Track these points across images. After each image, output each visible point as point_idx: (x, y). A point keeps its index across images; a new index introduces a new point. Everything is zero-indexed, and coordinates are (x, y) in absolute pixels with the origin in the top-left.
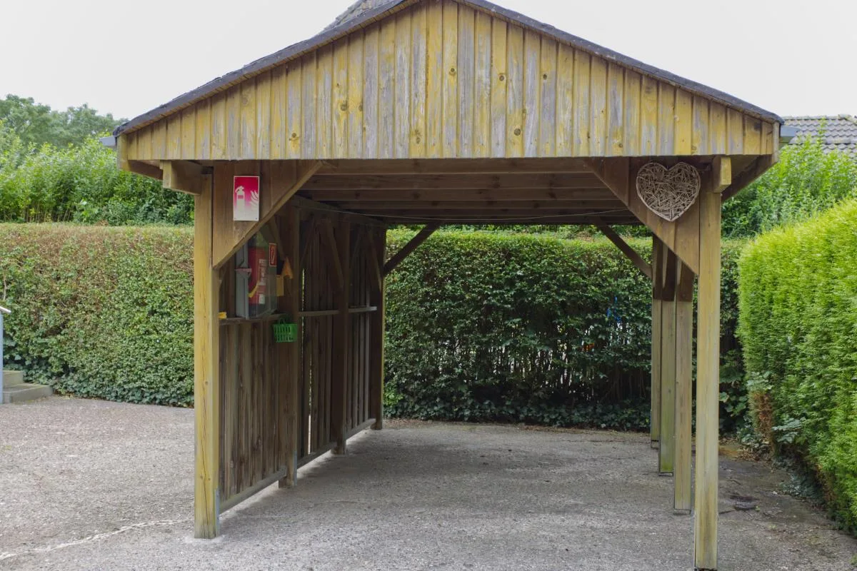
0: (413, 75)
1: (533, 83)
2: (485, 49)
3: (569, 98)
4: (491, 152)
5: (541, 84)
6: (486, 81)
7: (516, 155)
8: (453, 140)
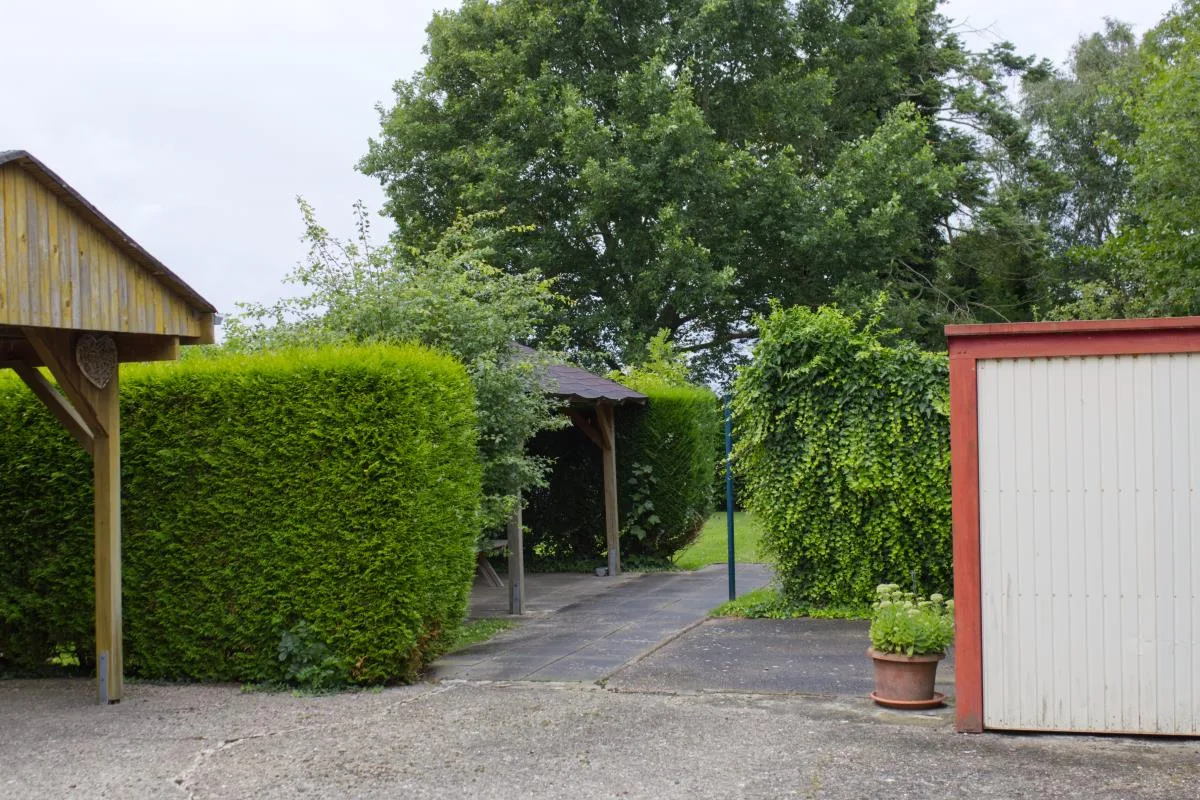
1: (75, 258)
2: (44, 221)
3: (97, 275)
4: (52, 322)
5: (80, 261)
6: (45, 250)
7: (68, 326)
8: (27, 309)
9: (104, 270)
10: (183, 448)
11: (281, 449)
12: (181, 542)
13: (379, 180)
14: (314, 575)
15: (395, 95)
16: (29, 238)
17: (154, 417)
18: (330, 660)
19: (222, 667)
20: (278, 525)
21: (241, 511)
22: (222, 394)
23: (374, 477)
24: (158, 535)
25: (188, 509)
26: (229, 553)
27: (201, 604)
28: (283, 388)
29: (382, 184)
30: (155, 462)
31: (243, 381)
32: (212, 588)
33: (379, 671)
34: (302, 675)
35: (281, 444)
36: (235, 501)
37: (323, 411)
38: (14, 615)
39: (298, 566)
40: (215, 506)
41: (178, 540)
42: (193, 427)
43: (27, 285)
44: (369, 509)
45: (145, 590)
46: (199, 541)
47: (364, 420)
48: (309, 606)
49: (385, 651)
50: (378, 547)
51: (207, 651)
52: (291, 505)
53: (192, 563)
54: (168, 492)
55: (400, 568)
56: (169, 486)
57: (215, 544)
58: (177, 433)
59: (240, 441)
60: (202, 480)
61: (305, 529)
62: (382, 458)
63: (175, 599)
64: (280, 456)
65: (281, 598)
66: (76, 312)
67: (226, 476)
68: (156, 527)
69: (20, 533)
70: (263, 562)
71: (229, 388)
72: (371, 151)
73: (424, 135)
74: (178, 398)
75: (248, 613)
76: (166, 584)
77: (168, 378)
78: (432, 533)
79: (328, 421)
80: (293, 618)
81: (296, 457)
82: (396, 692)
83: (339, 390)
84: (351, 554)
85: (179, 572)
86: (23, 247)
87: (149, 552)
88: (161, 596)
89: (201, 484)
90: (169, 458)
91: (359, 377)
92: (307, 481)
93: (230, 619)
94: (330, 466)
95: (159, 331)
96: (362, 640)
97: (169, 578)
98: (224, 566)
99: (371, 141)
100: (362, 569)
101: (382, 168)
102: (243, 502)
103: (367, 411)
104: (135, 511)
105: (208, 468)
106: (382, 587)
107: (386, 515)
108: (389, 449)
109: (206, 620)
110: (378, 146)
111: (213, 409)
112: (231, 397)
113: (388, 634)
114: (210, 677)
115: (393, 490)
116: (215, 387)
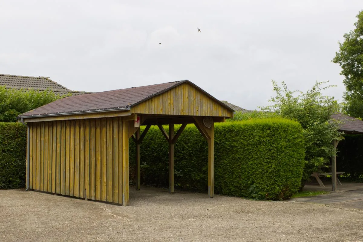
0: (181, 98)
1: (199, 101)
2: (192, 94)
3: (205, 104)
4: (194, 114)
5: (201, 101)
6: (192, 100)
7: (197, 115)
8: (188, 112)
9: (206, 104)
10: (231, 142)
11: (250, 143)
12: (231, 163)
13: (339, 64)
14: (257, 172)
15: (344, 38)
16: (189, 97)
17: (226, 135)
18: (260, 193)
19: (239, 193)
20: (249, 160)
21: (242, 157)
22: (239, 130)
23: (270, 150)
24: (226, 161)
25: (232, 156)
26: (240, 167)
27: (235, 178)
28: (250, 128)
29: (340, 65)
30: (226, 145)
31: (243, 127)
32: (237, 174)
33: (271, 197)
34: (254, 195)
35: (250, 141)
36: (241, 155)
37: (259, 134)
38: (198, 178)
39: (254, 170)
40: (237, 156)
41: (230, 163)
42: (233, 137)
43: (188, 107)
44: (269, 157)
45: (224, 174)
46: (234, 163)
47: (268, 136)
48: (256, 180)
49: (272, 192)
50: (271, 167)
51: (236, 189)
52: (252, 156)
53: (233, 168)
54: (228, 152)
55: (276, 172)
56: (228, 150)
57: (237, 164)
58: (230, 138)
59: (242, 141)
60: (235, 149)
61: (255, 162)
62: (271, 145)
63: (229, 177)
64: (250, 144)
65: (250, 178)
66: (199, 112)
67: (239, 148)
68: (226, 160)
69: (200, 160)
70: (247, 169)
71: (240, 128)
72: (337, 56)
73: (353, 50)
74: (230, 130)
75: (244, 181)
76: (227, 173)
77: (228, 126)
78: (285, 164)
79: (260, 136)
80: (253, 182)
81: (253, 145)
82: (275, 202)
83: (262, 129)
84: (265, 168)
85: (230, 170)
86: (187, 100)
87: (224, 165)
88: (227, 176)
89: (234, 150)
90: (228, 144)
91: (267, 126)
92: (256, 150)
93: (240, 182)
94: (261, 147)
95: (220, 116)
96: (267, 189)
97: (228, 172)
98: (239, 169)
99: (336, 53)
100: (267, 172)
101: (340, 61)
102: (243, 155)
103: (268, 134)
104: (222, 156)
105: (236, 147)
106: (272, 176)
107: (272, 159)
108: (273, 144)
109: (236, 182)
110: (339, 54)
111: (237, 133)
112: (240, 130)
113: (273, 188)
114: (237, 195)
115: (274, 153)
116: (237, 128)
